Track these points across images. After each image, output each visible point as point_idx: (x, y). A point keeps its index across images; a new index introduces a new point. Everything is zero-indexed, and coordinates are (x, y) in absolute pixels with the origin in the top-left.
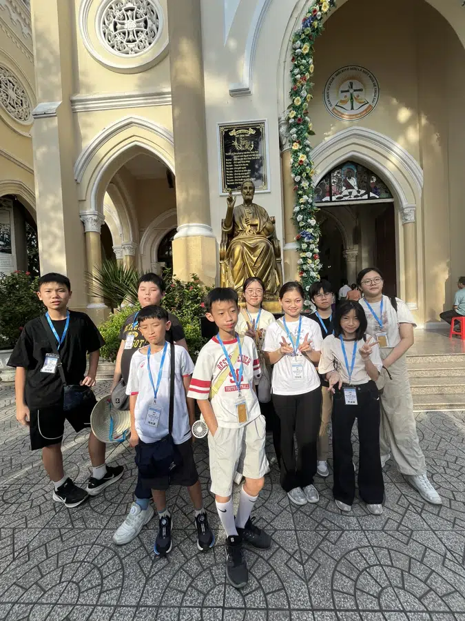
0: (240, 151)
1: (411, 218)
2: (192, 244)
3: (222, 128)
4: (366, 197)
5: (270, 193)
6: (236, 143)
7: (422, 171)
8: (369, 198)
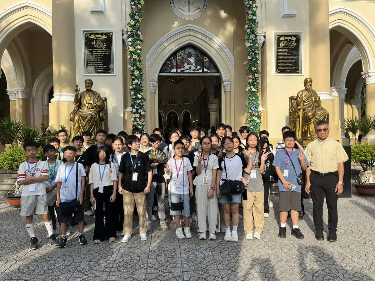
0: (97, 48)
1: (228, 89)
2: (61, 106)
3: (85, 33)
4: (201, 71)
5: (115, 76)
6: (94, 43)
7: (233, 58)
8: (203, 72)
